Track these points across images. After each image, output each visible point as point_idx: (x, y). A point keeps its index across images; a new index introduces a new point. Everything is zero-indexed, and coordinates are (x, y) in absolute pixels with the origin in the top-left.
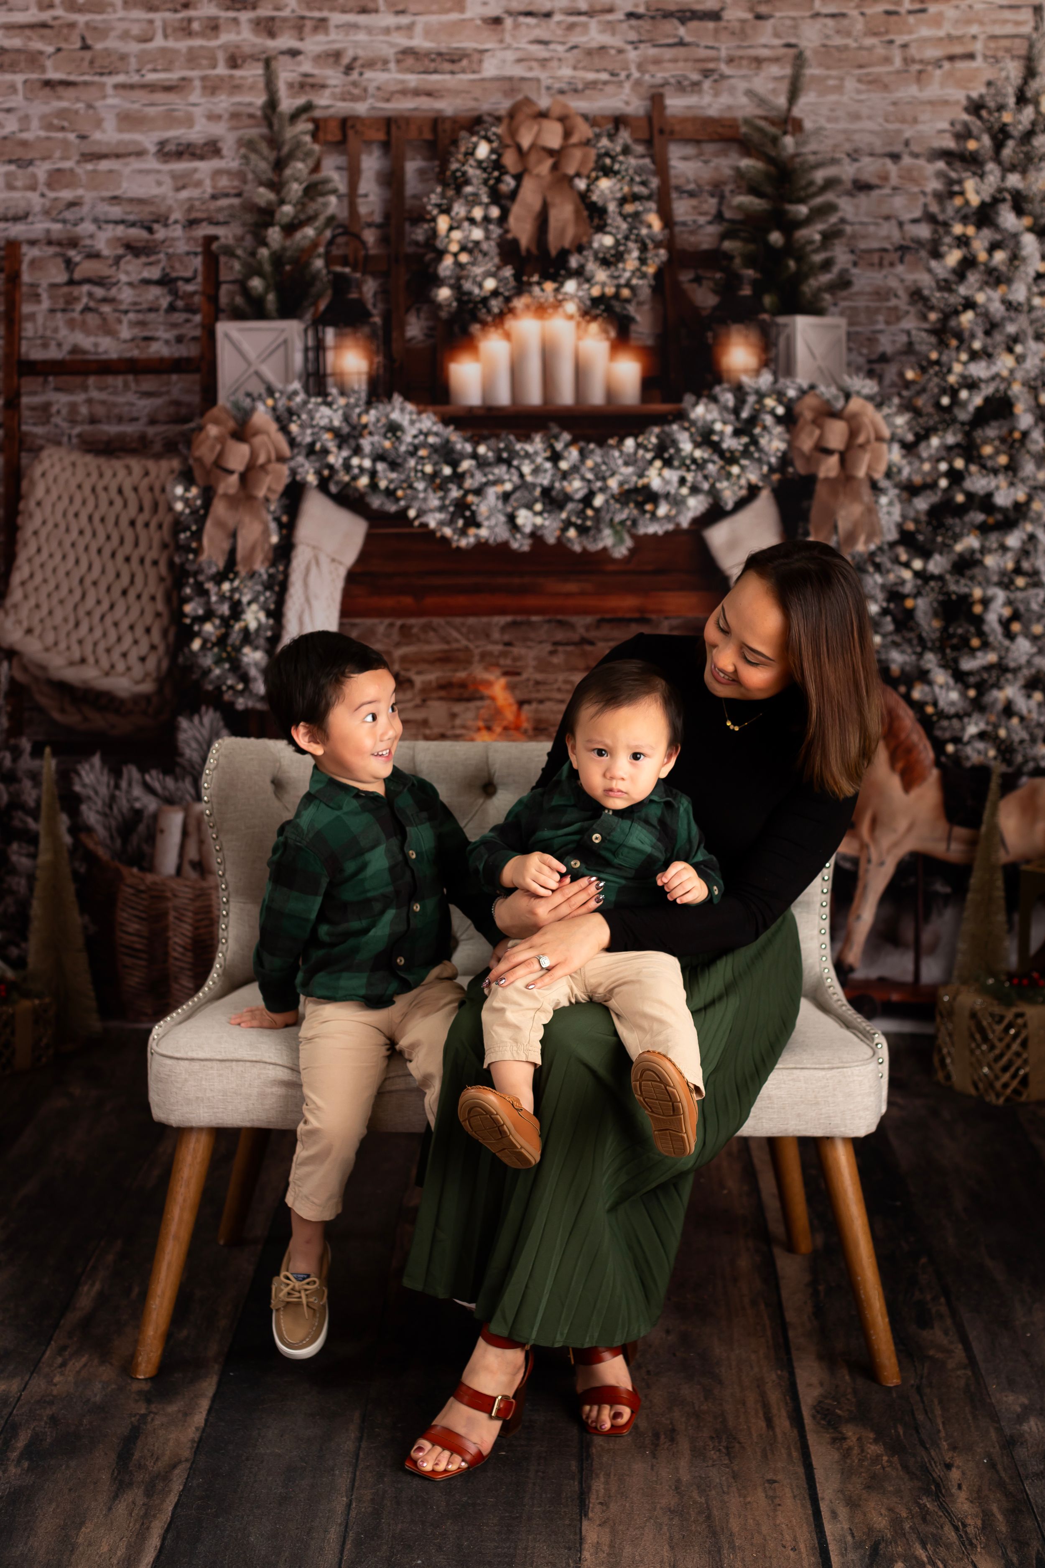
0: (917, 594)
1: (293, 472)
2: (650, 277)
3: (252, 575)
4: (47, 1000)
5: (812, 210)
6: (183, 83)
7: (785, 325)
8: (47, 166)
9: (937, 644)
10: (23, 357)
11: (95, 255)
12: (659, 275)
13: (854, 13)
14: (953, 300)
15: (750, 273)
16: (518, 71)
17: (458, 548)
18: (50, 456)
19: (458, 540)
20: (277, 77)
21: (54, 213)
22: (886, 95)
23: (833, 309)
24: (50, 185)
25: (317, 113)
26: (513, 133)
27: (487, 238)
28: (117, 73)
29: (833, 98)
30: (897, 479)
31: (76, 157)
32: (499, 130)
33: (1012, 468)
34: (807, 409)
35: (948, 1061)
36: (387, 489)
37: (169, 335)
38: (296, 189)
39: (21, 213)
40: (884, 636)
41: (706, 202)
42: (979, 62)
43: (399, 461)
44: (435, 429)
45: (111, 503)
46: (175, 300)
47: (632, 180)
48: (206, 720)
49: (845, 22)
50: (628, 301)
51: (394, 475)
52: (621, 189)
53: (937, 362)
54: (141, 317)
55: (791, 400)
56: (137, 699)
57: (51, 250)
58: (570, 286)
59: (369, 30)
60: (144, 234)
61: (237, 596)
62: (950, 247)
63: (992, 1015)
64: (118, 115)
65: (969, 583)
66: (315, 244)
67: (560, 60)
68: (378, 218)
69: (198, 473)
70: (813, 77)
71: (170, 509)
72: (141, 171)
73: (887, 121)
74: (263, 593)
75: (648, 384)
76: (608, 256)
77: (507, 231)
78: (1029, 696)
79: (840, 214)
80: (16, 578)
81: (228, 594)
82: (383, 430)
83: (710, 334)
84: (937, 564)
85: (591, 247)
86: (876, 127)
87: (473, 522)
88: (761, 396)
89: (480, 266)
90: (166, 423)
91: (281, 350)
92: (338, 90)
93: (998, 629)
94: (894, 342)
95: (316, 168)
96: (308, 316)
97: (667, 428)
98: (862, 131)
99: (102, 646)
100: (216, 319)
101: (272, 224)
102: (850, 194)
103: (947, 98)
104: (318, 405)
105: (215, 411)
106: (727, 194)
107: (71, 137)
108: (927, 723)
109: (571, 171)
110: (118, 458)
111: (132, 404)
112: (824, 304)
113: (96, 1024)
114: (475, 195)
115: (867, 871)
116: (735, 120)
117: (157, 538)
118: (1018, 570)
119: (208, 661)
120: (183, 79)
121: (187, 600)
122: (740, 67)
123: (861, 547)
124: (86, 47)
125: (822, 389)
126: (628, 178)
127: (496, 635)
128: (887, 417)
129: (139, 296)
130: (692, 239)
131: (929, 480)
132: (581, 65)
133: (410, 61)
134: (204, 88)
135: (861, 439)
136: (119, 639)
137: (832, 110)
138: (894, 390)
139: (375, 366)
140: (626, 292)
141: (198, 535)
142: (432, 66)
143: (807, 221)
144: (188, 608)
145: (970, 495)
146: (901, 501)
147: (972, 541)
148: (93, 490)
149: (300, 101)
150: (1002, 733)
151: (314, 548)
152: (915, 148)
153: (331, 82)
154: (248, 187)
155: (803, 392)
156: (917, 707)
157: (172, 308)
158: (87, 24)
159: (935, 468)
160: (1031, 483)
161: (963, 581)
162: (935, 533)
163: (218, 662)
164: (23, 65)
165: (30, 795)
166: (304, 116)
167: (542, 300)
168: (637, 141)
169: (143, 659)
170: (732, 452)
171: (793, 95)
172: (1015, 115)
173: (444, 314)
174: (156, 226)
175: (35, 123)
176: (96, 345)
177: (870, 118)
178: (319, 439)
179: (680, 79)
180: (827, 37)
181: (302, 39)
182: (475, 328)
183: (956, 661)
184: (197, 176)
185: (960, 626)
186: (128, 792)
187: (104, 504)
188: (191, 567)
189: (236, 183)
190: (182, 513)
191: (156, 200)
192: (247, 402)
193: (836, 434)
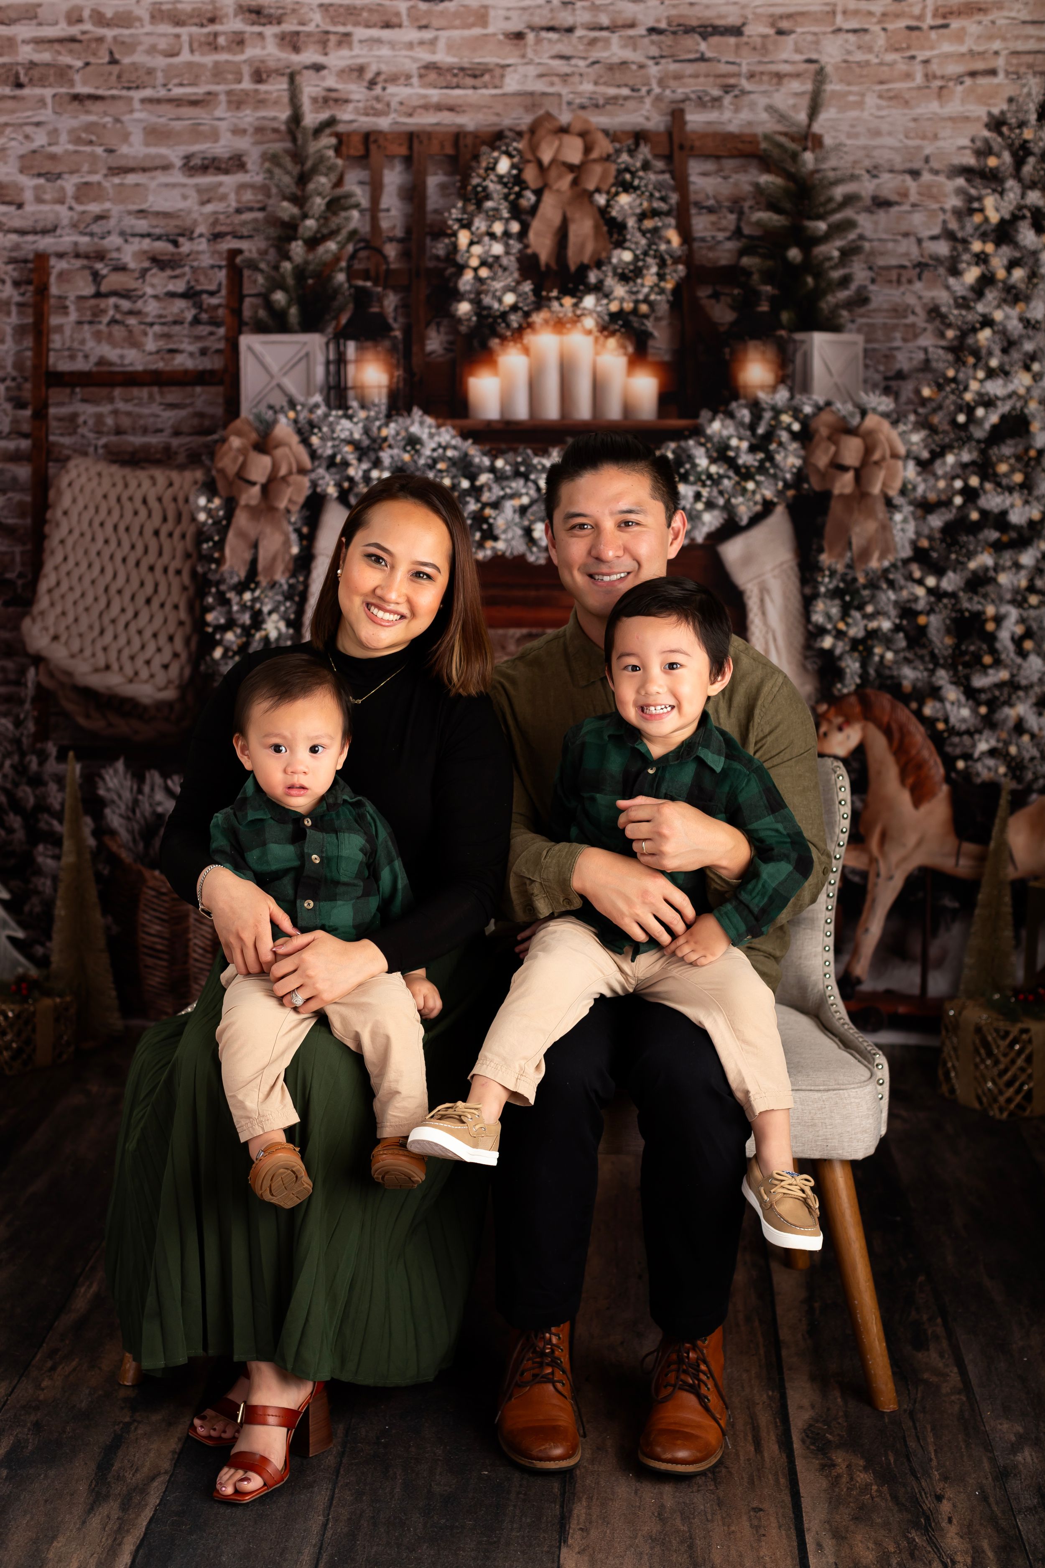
0: (930, 611)
1: (314, 484)
2: (668, 293)
3: (273, 585)
4: (68, 999)
5: (830, 227)
6: (209, 98)
7: (803, 342)
8: (75, 179)
9: (950, 661)
10: (51, 369)
11: (121, 268)
12: (676, 291)
13: (876, 28)
14: (970, 317)
15: (768, 288)
16: (540, 86)
18: (77, 466)
20: (301, 92)
21: (82, 226)
22: (906, 111)
23: (850, 326)
24: (77, 199)
25: (341, 128)
26: (534, 148)
27: (507, 253)
28: (144, 87)
29: (853, 114)
30: (912, 496)
31: (104, 171)
32: (520, 145)
33: (1027, 487)
34: (822, 426)
35: (953, 1074)
37: (193, 348)
38: (318, 203)
39: (49, 226)
40: (896, 652)
41: (725, 217)
42: (1001, 78)
44: (453, 442)
45: (136, 513)
46: (199, 313)
47: (652, 195)
49: (867, 37)
50: (646, 316)
52: (641, 204)
53: (954, 380)
54: (166, 329)
55: (807, 417)
56: (160, 705)
57: (79, 263)
58: (589, 301)
59: (392, 45)
60: (170, 248)
61: (258, 606)
62: (969, 264)
63: (997, 1030)
64: (145, 129)
65: (982, 601)
66: (337, 259)
67: (581, 75)
68: (399, 233)
69: (221, 485)
70: (833, 92)
71: (194, 519)
72: (167, 185)
73: (907, 137)
74: (283, 603)
75: (665, 399)
76: (627, 271)
77: (527, 246)
78: (1040, 714)
79: (858, 231)
80: (44, 586)
81: (249, 604)
82: (402, 443)
83: (727, 350)
84: (950, 582)
85: (610, 263)
86: (897, 144)
87: (490, 535)
88: (777, 412)
89: (499, 281)
90: (190, 434)
91: (303, 364)
92: (361, 105)
93: (1011, 647)
94: (911, 359)
95: (339, 183)
96: (330, 330)
97: (683, 444)
98: (882, 147)
99: (126, 654)
100: (240, 332)
101: (295, 238)
102: (869, 210)
103: (967, 114)
104: (341, 417)
105: (237, 423)
106: (746, 210)
107: (99, 150)
108: (938, 740)
109: (591, 186)
110: (143, 468)
111: (157, 416)
112: (842, 321)
113: (116, 1022)
114: (496, 210)
115: (875, 885)
116: (755, 136)
117: (180, 547)
118: (1031, 588)
120: (209, 93)
121: (209, 609)
122: (761, 82)
123: (874, 564)
124: (113, 61)
125: (838, 405)
126: (647, 194)
128: (902, 434)
129: (164, 309)
130: (711, 255)
131: (943, 497)
132: (602, 80)
133: (432, 76)
134: (229, 102)
135: (876, 456)
136: (143, 647)
137: (852, 126)
138: (911, 407)
139: (395, 380)
140: (644, 308)
141: (220, 545)
142: (455, 80)
143: (826, 237)
144: (210, 617)
145: (984, 513)
146: (915, 519)
147: (986, 559)
148: (119, 500)
149: (324, 116)
150: (1013, 750)
152: (935, 165)
153: (355, 97)
154: (271, 202)
155: (819, 409)
157: (196, 321)
158: (115, 38)
159: (950, 486)
161: (976, 599)
162: (949, 550)
164: (52, 79)
165: (55, 797)
166: (328, 131)
167: (561, 315)
168: (656, 156)
169: (166, 667)
170: (747, 468)
172: (1036, 131)
173: (463, 329)
174: (181, 240)
175: (64, 137)
176: (122, 357)
177: (890, 134)
178: (340, 452)
179: (701, 94)
180: (849, 52)
181: (326, 54)
182: (495, 342)
183: (968, 678)
184: (222, 190)
185: (973, 643)
186: (151, 796)
187: (129, 514)
188: (213, 577)
189: (260, 197)
190: (204, 524)
191: (182, 213)
192: (269, 415)
193: (851, 451)
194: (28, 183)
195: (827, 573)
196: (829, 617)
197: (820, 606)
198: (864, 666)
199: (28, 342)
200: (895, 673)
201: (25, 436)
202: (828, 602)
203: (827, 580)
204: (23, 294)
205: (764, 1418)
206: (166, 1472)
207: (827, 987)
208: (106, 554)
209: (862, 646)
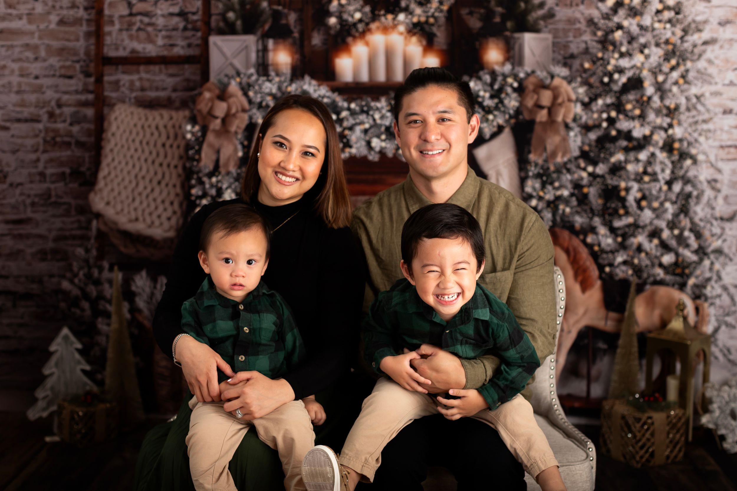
0: (590, 185)
1: (251, 118)
2: (445, 11)
3: (228, 173)
4: (114, 404)
7: (519, 38)
9: (601, 213)
10: (105, 55)
12: (450, 11)
14: (611, 24)
15: (499, 10)
18: (119, 109)
23: (545, 29)
30: (579, 122)
33: (642, 117)
34: (530, 84)
35: (608, 442)
37: (183, 43)
40: (572, 208)
44: (328, 94)
45: (152, 134)
46: (187, 24)
50: (432, 25)
53: (602, 59)
54: (168, 33)
55: (521, 79)
56: (166, 240)
58: (401, 17)
61: (220, 185)
63: (634, 418)
65: (618, 179)
69: (199, 118)
71: (184, 137)
74: (234, 183)
76: (422, 0)
78: (651, 241)
80: (101, 174)
81: (215, 184)
83: (477, 43)
84: (601, 169)
87: (348, 145)
88: (505, 76)
89: (352, 6)
90: (182, 91)
91: (244, 52)
93: (634, 204)
94: (578, 48)
96: (259, 33)
99: (147, 212)
100: (209, 35)
104: (264, 81)
105: (208, 85)
108: (595, 256)
110: (156, 110)
111: (163, 81)
112: (540, 27)
113: (142, 416)
115: (561, 336)
117: (177, 153)
118: (645, 173)
121: (193, 187)
123: (559, 159)
125: (538, 73)
128: (574, 89)
129: (168, 22)
131: (597, 123)
135: (560, 100)
136: (156, 208)
138: (578, 74)
139: (295, 60)
140: (432, 20)
141: (199, 152)
144: (194, 191)
145: (619, 132)
146: (581, 135)
147: (620, 157)
148: (143, 127)
150: (636, 261)
155: (528, 75)
156: (590, 247)
157: (185, 29)
159: (600, 116)
160: (653, 125)
161: (615, 178)
162: (600, 152)
165: (108, 291)
167: (386, 24)
170: (489, 107)
173: (332, 32)
176: (144, 49)
178: (264, 100)
182: (350, 40)
183: (611, 222)
185: (613, 203)
187: (148, 134)
188: (195, 169)
190: (190, 140)
192: (225, 80)
193: (546, 97)
195: (533, 164)
196: (534, 189)
197: (529, 183)
198: (554, 215)
199: (93, 41)
200: (571, 219)
201: (91, 92)
202: (534, 181)
203: (533, 168)
204: (89, 15)
207: (553, 399)
208: (136, 157)
209: (553, 205)
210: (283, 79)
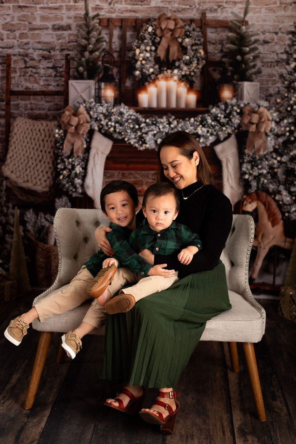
0: (278, 168)
1: (91, 126)
2: (200, 69)
3: (78, 157)
4: (15, 281)
5: (250, 49)
6: (60, 7)
7: (241, 85)
8: (19, 32)
9: (284, 183)
10: (11, 90)
11: (33, 59)
12: (203, 68)
14: (292, 78)
15: (231, 68)
16: (161, 5)
17: (140, 150)
18: (19, 120)
19: (140, 148)
20: (88, 6)
21: (21, 46)
22: (274, 14)
23: (256, 80)
24: (20, 38)
25: (100, 17)
26: (159, 24)
27: (151, 56)
28: (41, 4)
29: (258, 15)
30: (273, 132)
31: (28, 29)
32: (155, 23)
34: (246, 110)
35: (283, 309)
36: (119, 132)
37: (55, 84)
38: (93, 40)
39: (11, 46)
40: (268, 180)
41: (218, 46)
43: (123, 123)
44: (134, 114)
45: (37, 134)
46: (57, 73)
47: (195, 39)
48: (64, 200)
50: (193, 76)
51: (121, 128)
52: (192, 42)
53: (287, 97)
54: (46, 78)
55: (242, 108)
56: (44, 193)
57: (20, 57)
58: (176, 71)
60: (48, 53)
61: (73, 163)
62: (292, 61)
64: (40, 17)
65: (294, 165)
66: (99, 57)
67: (174, 2)
68: (118, 49)
69: (63, 126)
70: (252, 8)
71: (54, 136)
72: (47, 34)
73: (274, 22)
74: (81, 162)
75: (198, 102)
76: (187, 62)
77: (157, 54)
79: (259, 51)
80: (9, 156)
81: (71, 162)
82: (118, 114)
83: (218, 87)
85: (182, 59)
86: (271, 24)
87: (144, 142)
88: (233, 106)
89: (148, 65)
90: (54, 110)
91: (88, 89)
92: (107, 10)
95: (100, 34)
96: (96, 79)
97: (204, 115)
98: (266, 25)
99: (33, 177)
100: (69, 79)
101: (86, 51)
102: (262, 44)
103: (292, 15)
104: (99, 106)
105: (68, 107)
106: (224, 44)
107: (27, 23)
108: (280, 207)
109: (177, 36)
110: (39, 121)
111: (43, 105)
112: (253, 78)
113: (29, 288)
114: (148, 43)
115: (260, 251)
116: (227, 21)
117: (50, 145)
119: (64, 182)
120: (60, 6)
121: (59, 164)
122: (229, 4)
123: (262, 153)
125: (251, 104)
126: (194, 38)
127: (150, 177)
128: (271, 113)
129: (46, 72)
130: (213, 57)
131: (283, 133)
132: (181, 3)
133: (129, 1)
134: (67, 9)
135: (263, 120)
136: (38, 175)
137: (258, 18)
138: (274, 105)
139: (116, 95)
140: (192, 74)
141: (62, 144)
142: (136, 3)
143: (249, 53)
144: (59, 166)
145: (295, 138)
146: (274, 139)
148: (32, 130)
149: (95, 13)
151: (97, 149)
152: (283, 31)
153: (105, 7)
154: (79, 39)
155: (245, 105)
157: (56, 76)
161: (292, 164)
162: (284, 149)
163: (68, 182)
164: (12, 1)
165: (12, 220)
166: (96, 18)
167: (167, 75)
168: (197, 27)
169: (45, 181)
170: (223, 123)
171: (246, 13)
173: (137, 79)
174: (51, 51)
175: (16, 19)
176: (33, 86)
177: (269, 21)
178: (99, 116)
179: (211, 8)
182: (147, 84)
183: (289, 188)
184: (64, 36)
185: (291, 178)
186: (40, 220)
187: (34, 134)
188: (60, 154)
189: (75, 38)
190: (57, 138)
191: (52, 43)
192: (78, 105)
193: (255, 118)
194: (5, 33)
195: (247, 155)
196: (247, 169)
197: (245, 165)
198: (258, 184)
199: (5, 81)
200: (267, 186)
201: (3, 110)
202: (247, 164)
203: (247, 158)
204: (3, 67)
205: (226, 424)
206: (37, 440)
207: (246, 286)
208: (28, 146)
209: (257, 178)
210: (109, 105)
